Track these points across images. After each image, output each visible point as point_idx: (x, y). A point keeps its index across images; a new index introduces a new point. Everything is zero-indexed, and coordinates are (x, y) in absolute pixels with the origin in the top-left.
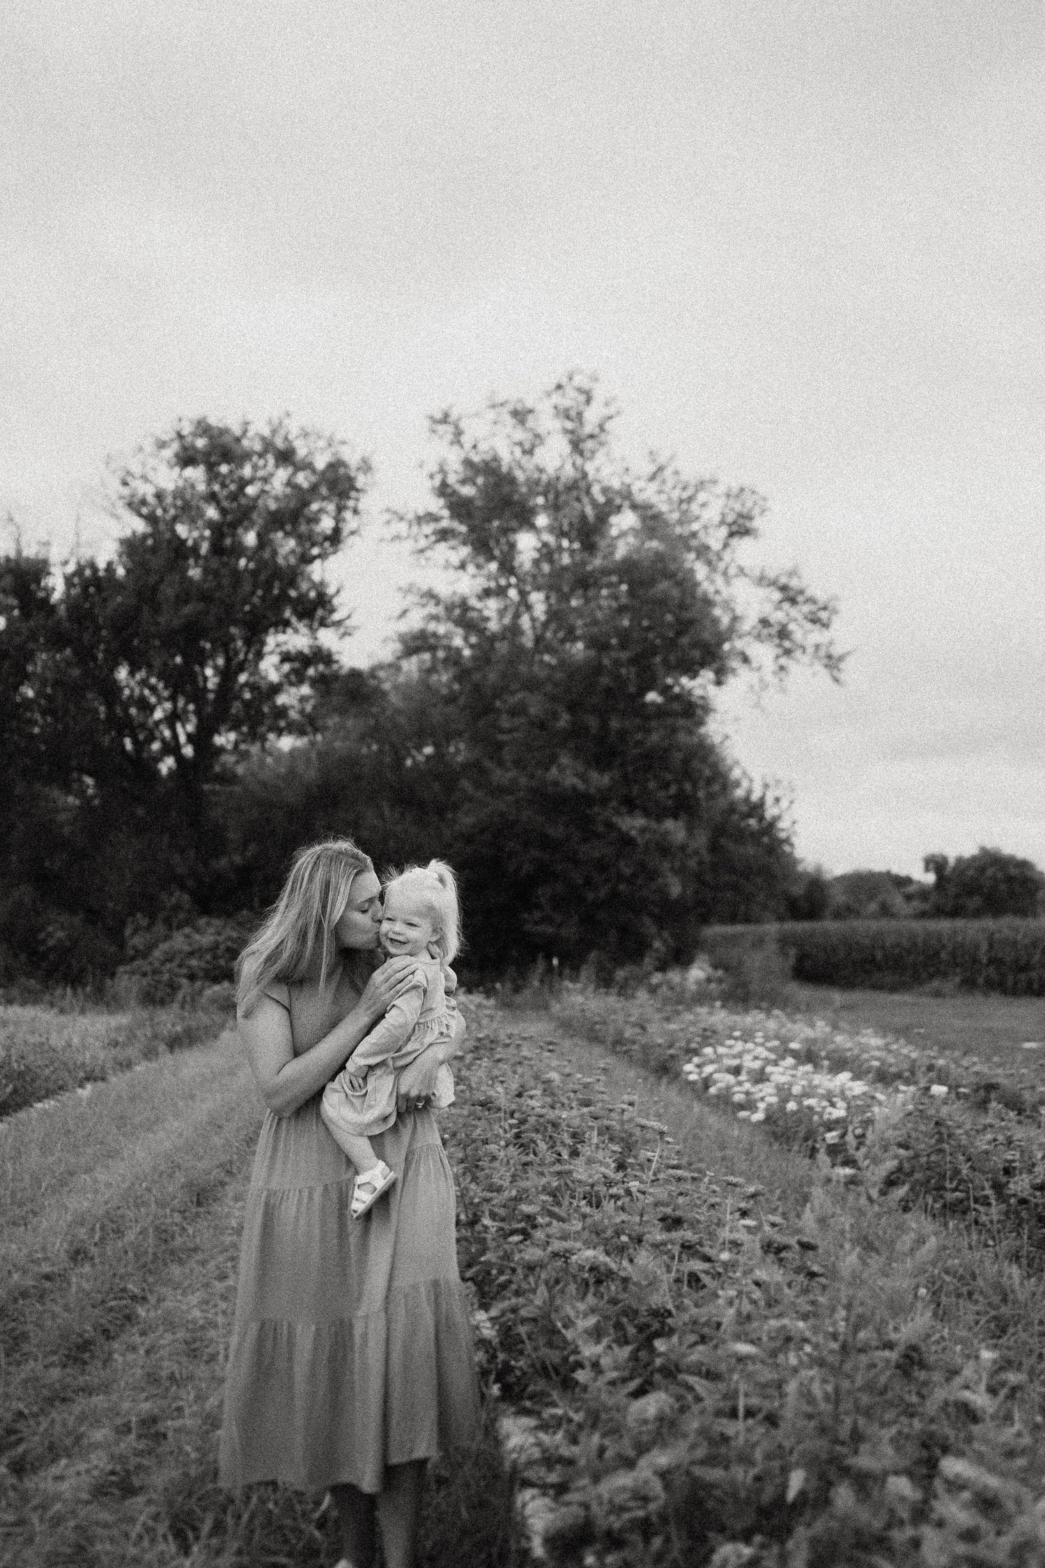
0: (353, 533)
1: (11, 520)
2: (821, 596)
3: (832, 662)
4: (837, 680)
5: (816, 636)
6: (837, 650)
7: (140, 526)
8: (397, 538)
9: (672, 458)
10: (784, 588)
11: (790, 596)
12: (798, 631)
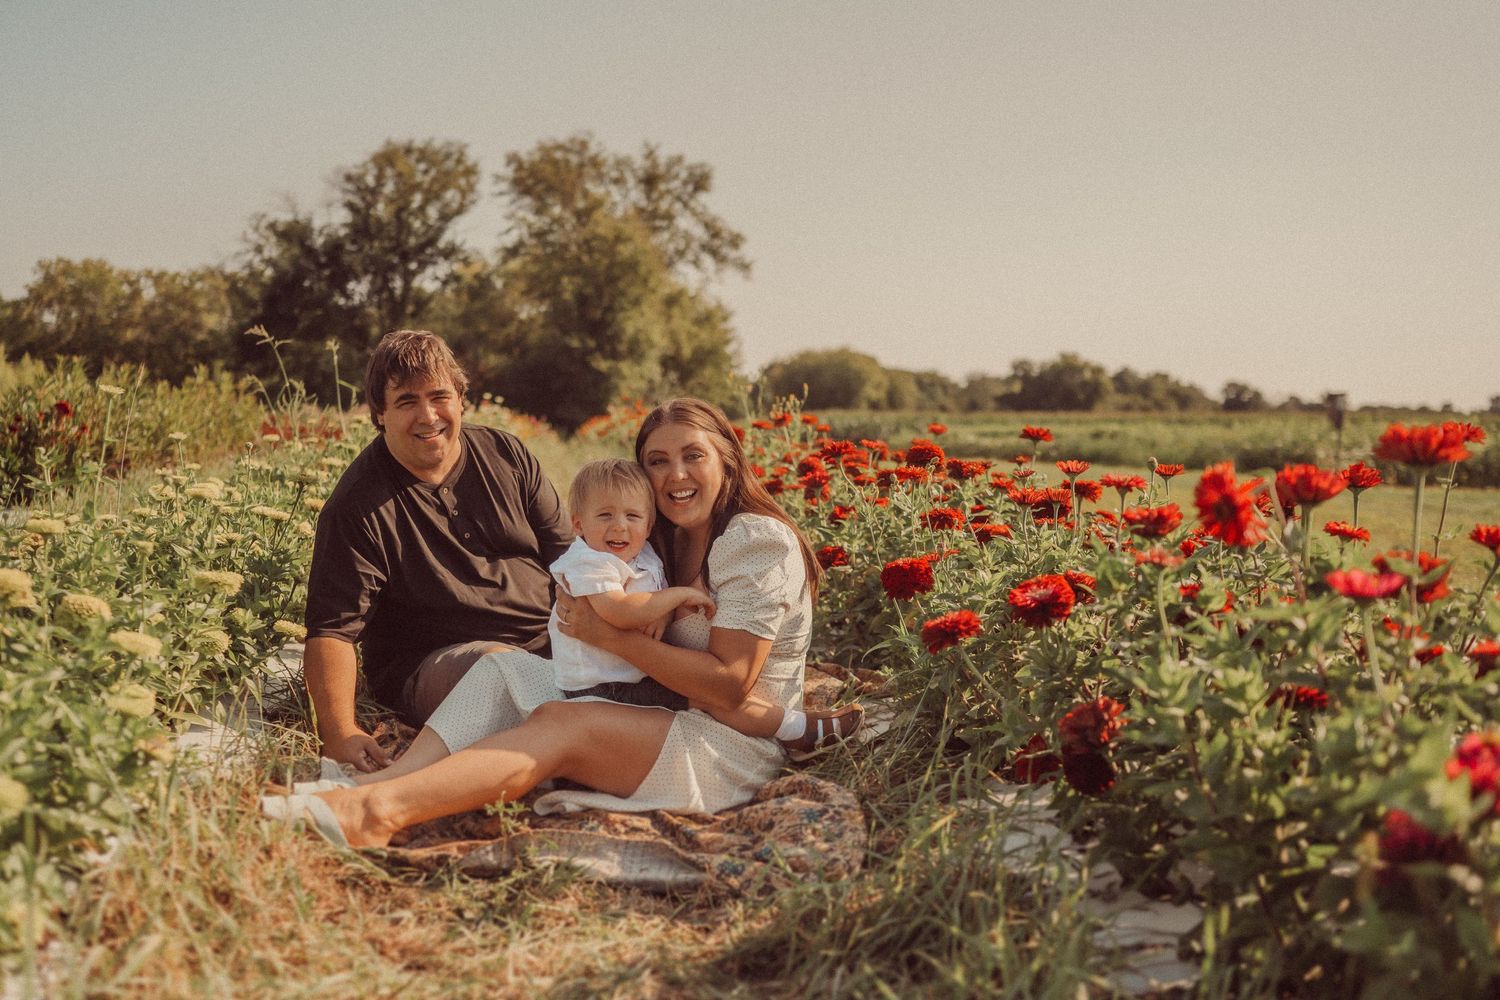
0: (473, 202)
1: (288, 199)
2: (736, 229)
3: (744, 267)
4: (747, 278)
5: (732, 254)
6: (748, 260)
7: (357, 200)
8: (501, 194)
9: (657, 147)
10: (713, 227)
11: (716, 235)
12: (726, 251)
